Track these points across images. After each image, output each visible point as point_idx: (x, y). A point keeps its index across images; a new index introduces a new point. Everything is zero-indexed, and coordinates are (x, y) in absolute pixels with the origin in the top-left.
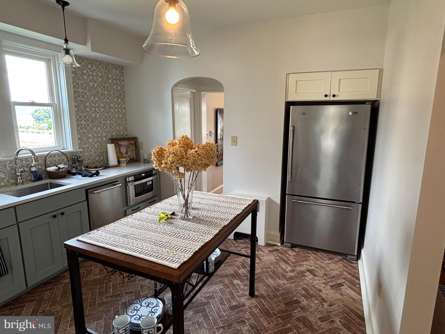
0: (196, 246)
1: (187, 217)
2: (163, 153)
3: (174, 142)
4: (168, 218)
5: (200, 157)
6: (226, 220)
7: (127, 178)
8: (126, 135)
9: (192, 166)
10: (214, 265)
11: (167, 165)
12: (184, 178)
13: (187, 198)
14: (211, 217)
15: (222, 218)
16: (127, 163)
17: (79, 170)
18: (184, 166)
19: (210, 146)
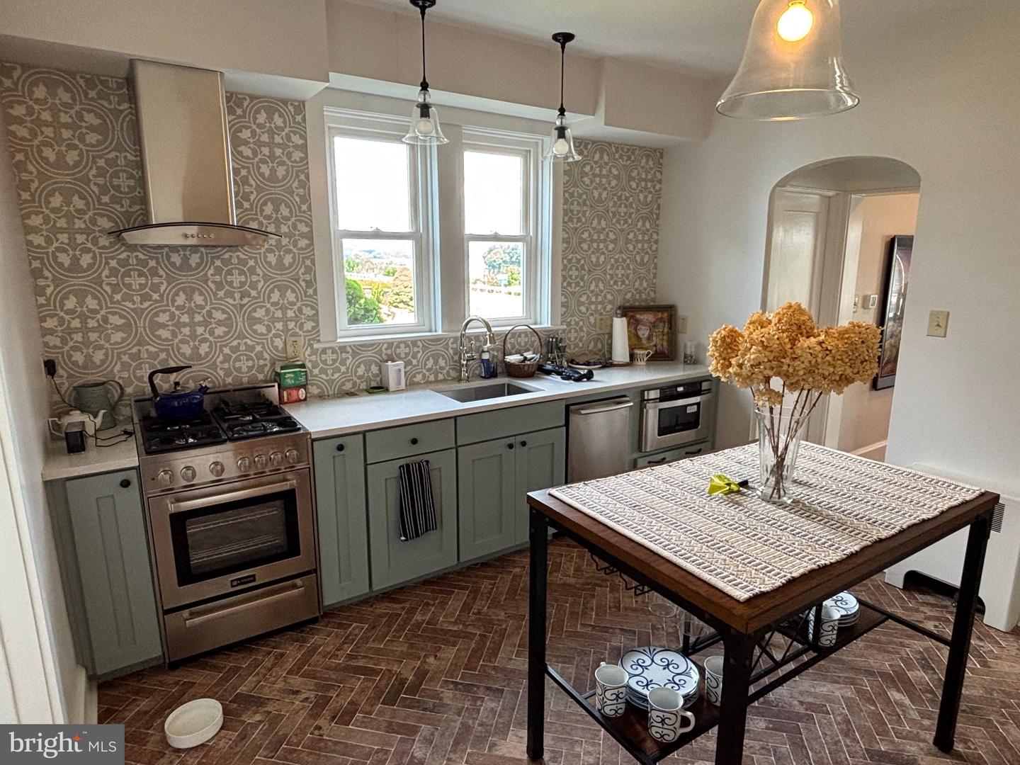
0: (794, 566)
1: (777, 496)
2: (735, 341)
3: (765, 319)
4: (731, 491)
5: (828, 358)
6: (887, 526)
7: (646, 392)
8: (653, 300)
9: (804, 377)
10: (835, 632)
11: (741, 368)
12: (781, 403)
13: (782, 454)
14: (844, 511)
15: (874, 520)
16: (647, 360)
17: (557, 366)
18: (786, 376)
19: (860, 333)
